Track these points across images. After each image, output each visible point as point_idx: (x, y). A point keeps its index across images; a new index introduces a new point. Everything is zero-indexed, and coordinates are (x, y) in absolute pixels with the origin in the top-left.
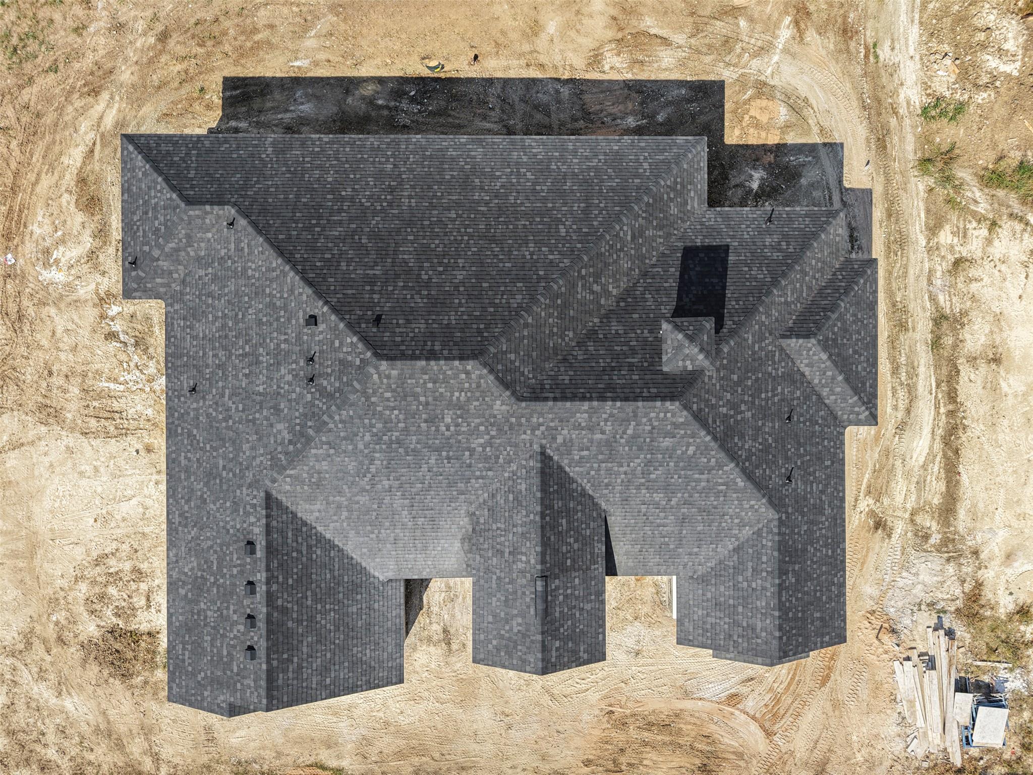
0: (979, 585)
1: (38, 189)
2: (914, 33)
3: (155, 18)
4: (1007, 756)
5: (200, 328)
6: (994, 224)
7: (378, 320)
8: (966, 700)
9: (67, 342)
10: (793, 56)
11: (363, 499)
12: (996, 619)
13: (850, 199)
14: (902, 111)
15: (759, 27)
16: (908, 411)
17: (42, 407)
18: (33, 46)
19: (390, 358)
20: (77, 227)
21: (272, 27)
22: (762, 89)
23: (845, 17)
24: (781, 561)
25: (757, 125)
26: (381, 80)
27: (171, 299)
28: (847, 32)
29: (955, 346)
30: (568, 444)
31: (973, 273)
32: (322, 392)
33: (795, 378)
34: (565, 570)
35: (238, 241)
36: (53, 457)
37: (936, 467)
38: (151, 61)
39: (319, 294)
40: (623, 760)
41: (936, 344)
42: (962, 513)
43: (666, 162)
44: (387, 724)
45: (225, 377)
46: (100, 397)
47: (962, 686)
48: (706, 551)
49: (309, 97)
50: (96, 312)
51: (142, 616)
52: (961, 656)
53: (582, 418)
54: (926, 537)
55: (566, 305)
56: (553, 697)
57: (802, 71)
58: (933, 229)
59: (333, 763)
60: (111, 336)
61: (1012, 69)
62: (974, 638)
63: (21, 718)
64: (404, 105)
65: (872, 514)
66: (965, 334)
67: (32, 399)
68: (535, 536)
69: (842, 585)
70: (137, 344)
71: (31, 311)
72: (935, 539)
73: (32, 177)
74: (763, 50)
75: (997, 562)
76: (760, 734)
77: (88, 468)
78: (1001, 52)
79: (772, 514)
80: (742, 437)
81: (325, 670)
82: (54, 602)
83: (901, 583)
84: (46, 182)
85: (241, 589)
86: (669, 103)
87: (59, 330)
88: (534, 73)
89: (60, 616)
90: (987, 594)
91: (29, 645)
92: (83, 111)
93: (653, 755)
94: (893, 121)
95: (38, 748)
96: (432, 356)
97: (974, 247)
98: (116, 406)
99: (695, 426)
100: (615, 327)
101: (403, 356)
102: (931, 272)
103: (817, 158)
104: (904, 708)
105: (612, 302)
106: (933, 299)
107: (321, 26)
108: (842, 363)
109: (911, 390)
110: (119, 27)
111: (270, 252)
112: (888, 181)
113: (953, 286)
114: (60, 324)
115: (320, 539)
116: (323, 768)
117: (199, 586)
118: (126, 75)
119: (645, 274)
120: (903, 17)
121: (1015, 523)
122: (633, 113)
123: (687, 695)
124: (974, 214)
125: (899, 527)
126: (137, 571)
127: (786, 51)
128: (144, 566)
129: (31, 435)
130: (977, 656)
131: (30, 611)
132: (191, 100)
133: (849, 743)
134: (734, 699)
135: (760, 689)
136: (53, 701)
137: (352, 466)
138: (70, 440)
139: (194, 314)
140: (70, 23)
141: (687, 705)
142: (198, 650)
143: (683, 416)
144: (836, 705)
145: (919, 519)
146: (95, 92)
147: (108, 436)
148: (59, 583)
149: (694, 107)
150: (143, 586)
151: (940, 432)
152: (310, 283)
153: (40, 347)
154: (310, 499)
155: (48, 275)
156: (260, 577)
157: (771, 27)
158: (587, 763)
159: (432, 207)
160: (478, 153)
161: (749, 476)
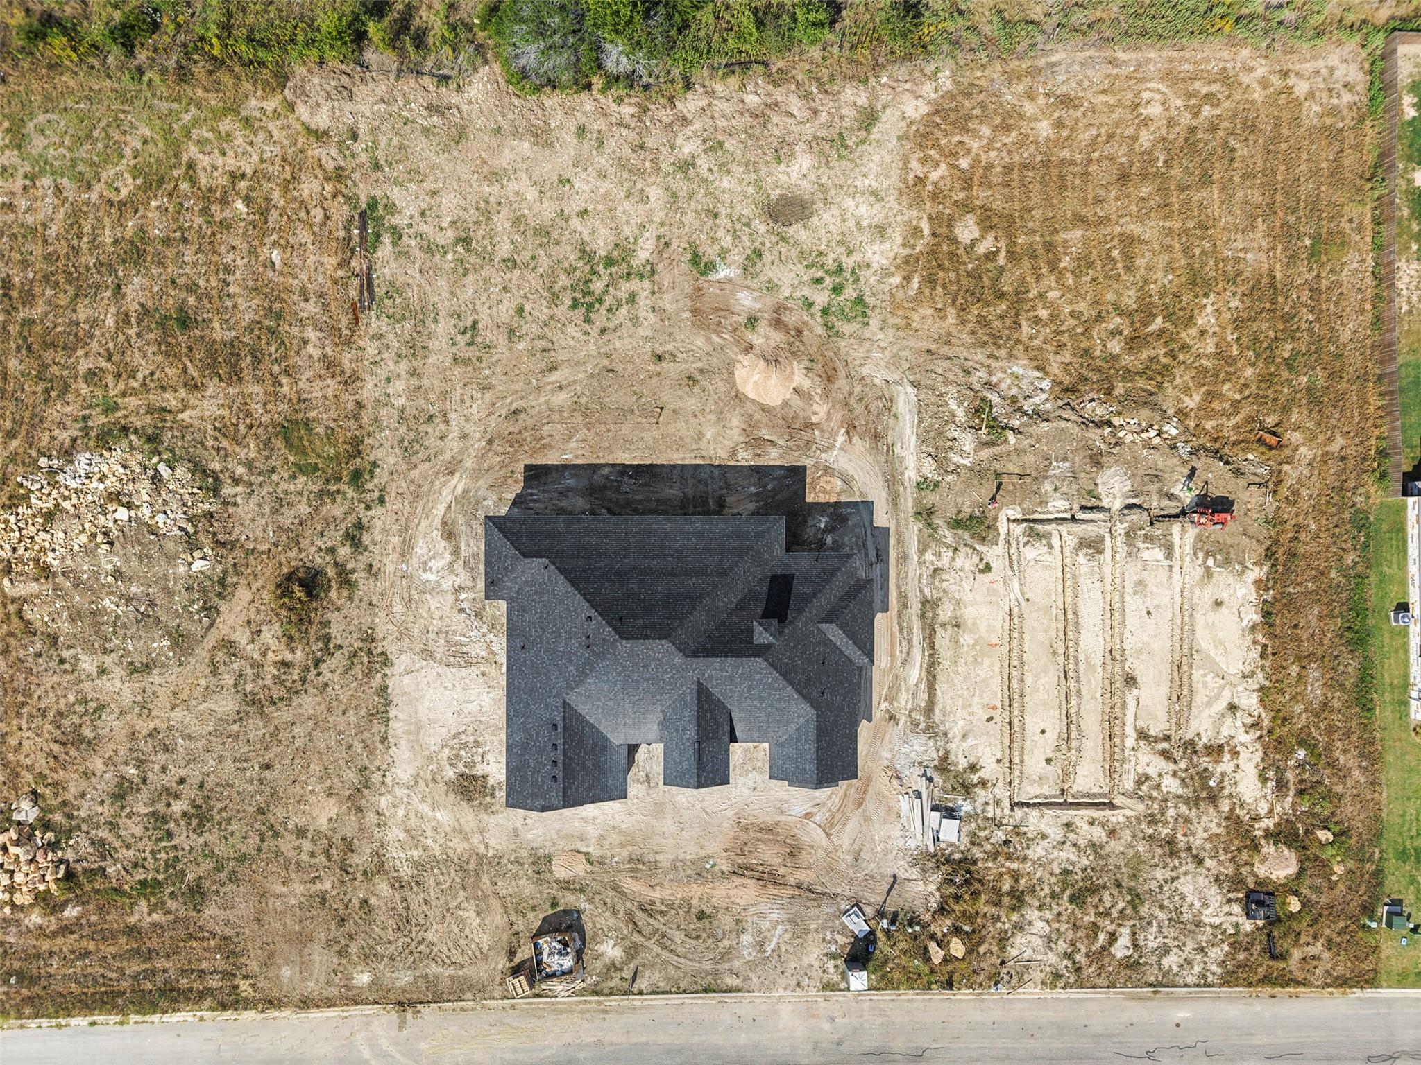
0: (947, 752)
1: (420, 528)
2: (914, 439)
3: (485, 431)
4: (962, 848)
5: (527, 617)
6: (956, 549)
7: (621, 619)
8: (937, 814)
9: (437, 614)
10: (845, 451)
11: (610, 703)
12: (957, 771)
13: (876, 533)
14: (906, 484)
15: (826, 435)
16: (908, 654)
17: (423, 651)
18: (417, 447)
19: (627, 639)
20: (442, 549)
21: (551, 436)
22: (828, 471)
23: (876, 429)
24: (818, 735)
25: (824, 491)
26: (613, 466)
27: (510, 601)
28: (877, 437)
29: (933, 618)
30: (710, 677)
31: (944, 576)
32: (594, 652)
33: (827, 642)
34: (708, 738)
35: (549, 576)
36: (430, 678)
37: (923, 686)
38: (483, 455)
39: (593, 607)
40: (746, 849)
41: (923, 616)
42: (937, 711)
43: (763, 531)
44: (614, 828)
45: (541, 642)
46: (455, 645)
47: (935, 808)
48: (782, 730)
49: (572, 476)
50: (453, 597)
51: (479, 767)
52: (937, 793)
53: (717, 665)
54: (917, 725)
55: (710, 610)
56: (707, 813)
57: (850, 461)
58: (922, 552)
59: (584, 850)
60: (462, 610)
61: (967, 462)
62: (944, 782)
63: (413, 823)
64: (626, 480)
65: (887, 711)
66: (939, 611)
67: (418, 646)
68: (694, 722)
69: (856, 749)
70: (476, 616)
71: (416, 596)
72: (922, 726)
73: (416, 521)
74: (829, 448)
75: (957, 739)
76: (823, 835)
77: (450, 686)
78: (962, 453)
79: (814, 712)
80: (796, 673)
81: (589, 789)
82: (430, 759)
83: (904, 751)
84: (424, 523)
85: (549, 748)
86: (774, 479)
87: (433, 608)
88: (699, 461)
89: (433, 767)
90: (952, 757)
91: (417, 782)
92: (444, 484)
93: (763, 846)
94: (901, 489)
95: (422, 839)
96: (646, 637)
97: (945, 562)
98: (465, 650)
99: (771, 669)
100: (735, 619)
101: (633, 638)
102: (921, 575)
103: (858, 510)
104: (904, 821)
105: (733, 606)
106: (921, 591)
107: (579, 436)
108: (851, 635)
109: (910, 641)
110: (465, 436)
111: (567, 584)
112: (898, 523)
113: (933, 583)
114: (434, 604)
115: (588, 722)
116: (579, 852)
117: (525, 747)
118: (469, 463)
119: (751, 591)
120: (908, 431)
121: (968, 717)
122: (754, 485)
123: (782, 813)
124: (945, 543)
125: (903, 719)
126: (476, 741)
127: (841, 449)
128: (480, 739)
129: (417, 666)
130: (946, 792)
131: (417, 764)
132: (506, 478)
133: (873, 840)
134: (808, 815)
135: (823, 810)
136: (430, 813)
137: (606, 687)
138: (440, 669)
139: (524, 609)
140: (437, 433)
141: (783, 818)
142: (524, 780)
143: (764, 665)
144: (866, 819)
145: (913, 715)
146: (452, 473)
147: (460, 667)
148: (433, 748)
149: (789, 481)
150: (480, 750)
151: (925, 666)
152: (588, 601)
153: (422, 617)
154: (585, 704)
155: (425, 576)
156: (560, 741)
157: (834, 435)
158: (726, 850)
159: (645, 558)
160: (668, 526)
161: (800, 693)
